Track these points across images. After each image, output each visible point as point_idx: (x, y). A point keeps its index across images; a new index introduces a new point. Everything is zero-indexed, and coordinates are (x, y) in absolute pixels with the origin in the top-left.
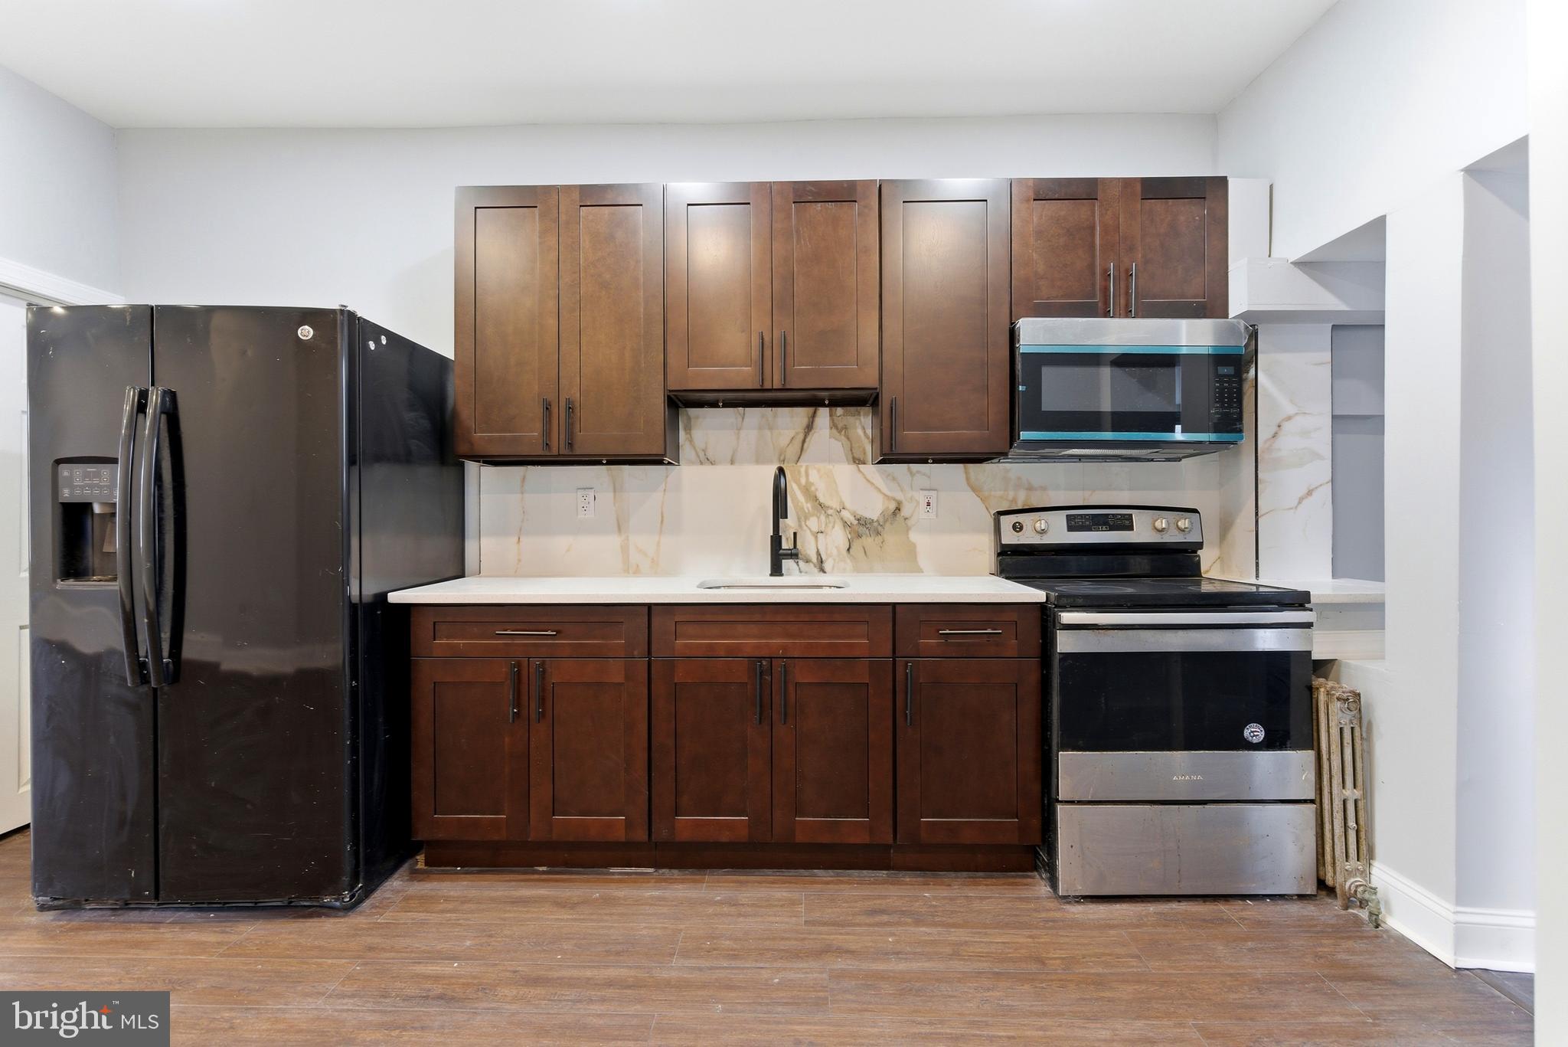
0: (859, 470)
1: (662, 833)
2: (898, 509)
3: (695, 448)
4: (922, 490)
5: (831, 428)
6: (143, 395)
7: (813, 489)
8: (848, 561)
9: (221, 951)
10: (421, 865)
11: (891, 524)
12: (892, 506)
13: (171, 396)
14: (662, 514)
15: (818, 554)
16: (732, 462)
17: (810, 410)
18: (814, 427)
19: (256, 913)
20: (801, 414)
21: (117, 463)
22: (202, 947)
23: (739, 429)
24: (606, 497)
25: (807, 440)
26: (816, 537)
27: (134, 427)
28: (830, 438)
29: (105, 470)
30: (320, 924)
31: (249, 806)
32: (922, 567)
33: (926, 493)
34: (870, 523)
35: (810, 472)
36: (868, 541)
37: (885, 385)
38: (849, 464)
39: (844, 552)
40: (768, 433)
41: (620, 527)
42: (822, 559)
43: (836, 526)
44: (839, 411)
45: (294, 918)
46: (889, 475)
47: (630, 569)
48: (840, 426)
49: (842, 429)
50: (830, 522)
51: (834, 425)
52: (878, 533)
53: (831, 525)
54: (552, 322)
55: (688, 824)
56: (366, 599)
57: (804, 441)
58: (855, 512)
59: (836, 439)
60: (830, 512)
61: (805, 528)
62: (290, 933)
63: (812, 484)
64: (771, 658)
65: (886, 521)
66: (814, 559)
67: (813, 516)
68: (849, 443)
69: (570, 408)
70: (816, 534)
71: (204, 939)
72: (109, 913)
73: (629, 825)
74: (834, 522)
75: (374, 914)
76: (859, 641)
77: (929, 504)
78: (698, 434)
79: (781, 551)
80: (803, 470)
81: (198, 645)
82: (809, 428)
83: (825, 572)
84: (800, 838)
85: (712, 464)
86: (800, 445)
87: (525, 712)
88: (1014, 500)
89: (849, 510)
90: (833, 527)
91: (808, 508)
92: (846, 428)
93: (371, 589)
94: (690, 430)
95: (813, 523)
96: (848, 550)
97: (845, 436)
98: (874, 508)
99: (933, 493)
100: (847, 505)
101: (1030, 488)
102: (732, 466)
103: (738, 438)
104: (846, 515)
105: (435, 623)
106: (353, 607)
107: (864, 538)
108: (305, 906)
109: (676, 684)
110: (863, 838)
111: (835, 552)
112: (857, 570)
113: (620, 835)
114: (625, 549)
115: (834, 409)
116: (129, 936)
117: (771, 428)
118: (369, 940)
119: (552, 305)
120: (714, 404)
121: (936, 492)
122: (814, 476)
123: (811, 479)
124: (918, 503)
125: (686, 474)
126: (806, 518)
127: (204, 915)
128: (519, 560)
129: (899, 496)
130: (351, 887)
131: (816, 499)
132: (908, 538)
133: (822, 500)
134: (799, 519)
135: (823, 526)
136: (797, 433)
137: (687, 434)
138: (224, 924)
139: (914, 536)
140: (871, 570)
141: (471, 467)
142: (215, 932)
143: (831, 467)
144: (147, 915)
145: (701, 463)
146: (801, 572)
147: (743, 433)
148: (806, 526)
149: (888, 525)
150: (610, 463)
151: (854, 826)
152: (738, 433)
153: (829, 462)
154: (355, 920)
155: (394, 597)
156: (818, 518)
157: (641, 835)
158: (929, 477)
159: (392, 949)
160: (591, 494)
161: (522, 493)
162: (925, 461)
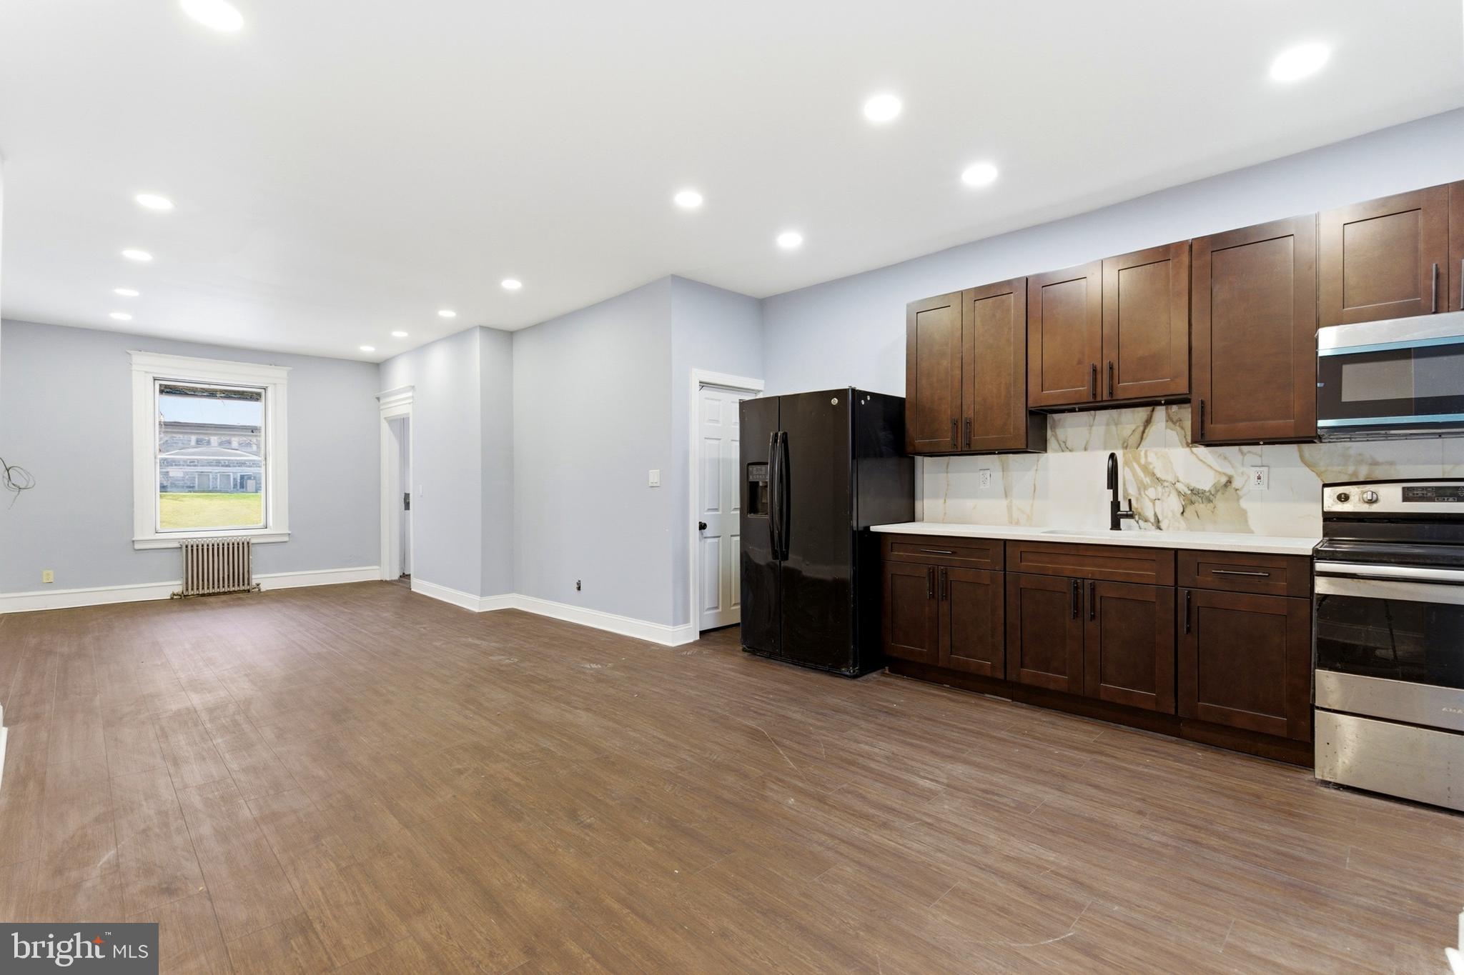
0: (1192, 451)
1: (1012, 677)
2: (1229, 482)
3: (1058, 441)
4: (1252, 466)
5: (1167, 421)
6: (776, 435)
7: (1151, 467)
8: (1182, 522)
10: (887, 672)
11: (1223, 494)
12: (1224, 480)
13: (785, 434)
14: (1035, 485)
15: (1156, 516)
16: (1086, 449)
17: (1150, 408)
18: (1152, 420)
20: (1142, 413)
21: (768, 464)
23: (1091, 426)
24: (998, 475)
25: (1147, 431)
26: (1154, 504)
27: (773, 447)
28: (1166, 428)
29: (763, 467)
32: (1253, 528)
33: (1258, 469)
34: (1203, 493)
35: (1148, 453)
36: (1201, 507)
37: (1194, 390)
38: (1183, 447)
39: (1179, 515)
40: (1113, 428)
41: (1006, 494)
42: (1158, 519)
43: (1171, 495)
44: (1175, 408)
46: (1220, 455)
47: (1013, 522)
48: (1174, 420)
49: (1177, 421)
50: (1165, 492)
51: (1169, 418)
52: (1210, 501)
53: (1167, 494)
54: (958, 372)
55: (1028, 674)
56: (860, 529)
57: (1143, 432)
58: (1188, 484)
59: (1172, 430)
60: (1166, 484)
61: (1144, 496)
63: (1151, 463)
64: (1084, 579)
65: (1217, 491)
66: (1152, 519)
67: (1151, 487)
68: (1183, 432)
69: (969, 423)
70: (1153, 501)
73: (992, 667)
74: (1170, 492)
76: (1147, 573)
77: (1259, 478)
78: (1060, 432)
79: (1119, 513)
80: (1142, 453)
82: (1148, 422)
83: (1160, 529)
84: (1103, 697)
85: (1070, 451)
86: (1141, 434)
87: (936, 596)
88: (1355, 474)
89: (1182, 483)
90: (1169, 495)
91: (1147, 482)
92: (1180, 420)
93: (862, 524)
94: (1054, 428)
95: (1151, 493)
96: (1182, 513)
97: (1180, 426)
98: (1206, 482)
99: (1265, 469)
100: (1181, 479)
101: (1375, 463)
102: (1086, 453)
103: (1090, 433)
104: (1180, 486)
105: (892, 543)
106: (854, 532)
107: (1196, 504)
109: (1021, 589)
110: (1150, 706)
111: (1170, 515)
112: (1190, 529)
113: (988, 673)
114: (1009, 508)
115: (1169, 407)
117: (1116, 424)
119: (958, 363)
120: (1073, 410)
121: (1267, 468)
122: (1152, 457)
123: (1150, 460)
124: (1249, 477)
125: (1052, 458)
126: (1145, 488)
128: (945, 514)
129: (1230, 471)
130: (854, 667)
131: (1154, 474)
132: (1239, 505)
133: (1158, 476)
134: (1139, 489)
135: (1160, 494)
136: (1138, 427)
137: (1052, 431)
139: (1244, 504)
140: (1204, 530)
141: (918, 459)
143: (1167, 450)
145: (1063, 451)
146: (1140, 528)
147: (1094, 428)
148: (1145, 494)
149: (1219, 495)
150: (999, 453)
151: (1143, 696)
152: (1091, 429)
153: (1165, 447)
155: (874, 529)
156: (1156, 488)
157: (1001, 676)
158: (1261, 456)
159: (870, 694)
160: (988, 472)
161: (947, 473)
162: (1258, 444)
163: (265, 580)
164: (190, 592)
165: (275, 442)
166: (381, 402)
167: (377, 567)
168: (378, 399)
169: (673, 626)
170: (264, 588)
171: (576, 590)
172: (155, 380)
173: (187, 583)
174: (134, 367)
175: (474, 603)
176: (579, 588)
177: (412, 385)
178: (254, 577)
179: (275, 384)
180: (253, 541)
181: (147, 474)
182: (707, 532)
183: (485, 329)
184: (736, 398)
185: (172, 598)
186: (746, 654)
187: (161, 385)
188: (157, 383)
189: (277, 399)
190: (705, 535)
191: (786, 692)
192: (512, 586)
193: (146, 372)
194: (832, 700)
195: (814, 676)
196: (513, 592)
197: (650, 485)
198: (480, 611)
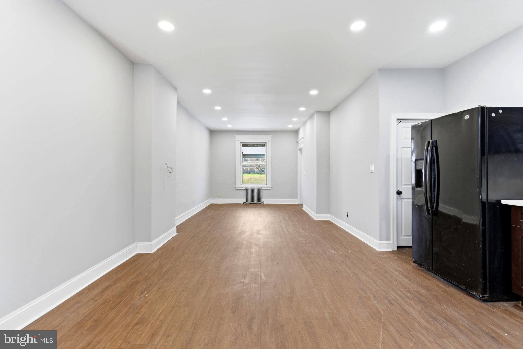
6: (429, 142)
9: (442, 290)
10: (520, 305)
19: (457, 287)
21: (423, 160)
22: (439, 286)
27: (427, 151)
30: (471, 299)
31: (452, 255)
45: (466, 294)
56: (494, 202)
62: (462, 296)
71: (441, 285)
72: (426, 270)
75: (490, 307)
81: (443, 208)
106: (483, 204)
108: (471, 293)
116: (427, 276)
118: (483, 311)
127: (444, 281)
130: (483, 294)
138: (448, 285)
142: (444, 286)
144: (433, 274)
154: (484, 305)
155: (504, 202)
159: (488, 317)
163: (265, 200)
164: (247, 202)
165: (269, 158)
166: (298, 143)
167: (297, 200)
168: (297, 143)
169: (380, 241)
170: (265, 203)
171: (346, 216)
172: (241, 143)
173: (247, 200)
174: (236, 140)
175: (315, 216)
176: (347, 216)
177: (303, 137)
178: (262, 199)
179: (268, 141)
180: (262, 188)
181: (239, 169)
182: (403, 195)
183: (318, 112)
184: (410, 125)
185: (243, 203)
186: (415, 265)
187: (242, 144)
188: (242, 143)
189: (269, 145)
190: (402, 197)
191: (421, 295)
192: (328, 211)
193: (238, 141)
194: (450, 311)
195: (453, 290)
196: (329, 214)
197: (370, 171)
198: (316, 220)
